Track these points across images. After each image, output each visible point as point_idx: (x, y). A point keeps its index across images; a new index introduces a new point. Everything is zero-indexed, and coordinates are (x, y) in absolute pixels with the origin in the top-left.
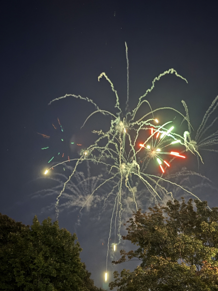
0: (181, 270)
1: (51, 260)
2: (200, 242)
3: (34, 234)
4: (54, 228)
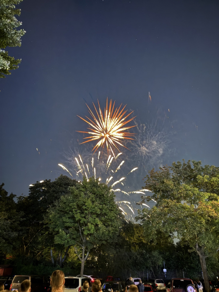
0: (183, 208)
1: (96, 203)
2: (197, 189)
3: (84, 187)
4: (97, 183)
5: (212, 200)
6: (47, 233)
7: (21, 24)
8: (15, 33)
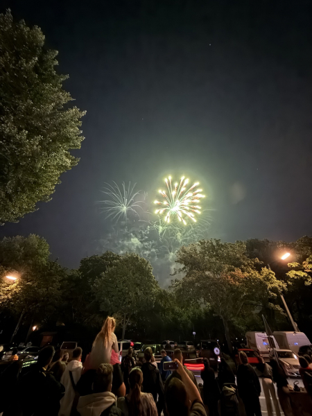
0: (208, 277)
1: (137, 275)
2: (218, 262)
3: (126, 261)
4: (137, 258)
5: (230, 271)
6: (94, 301)
7: (81, 132)
8: (77, 139)
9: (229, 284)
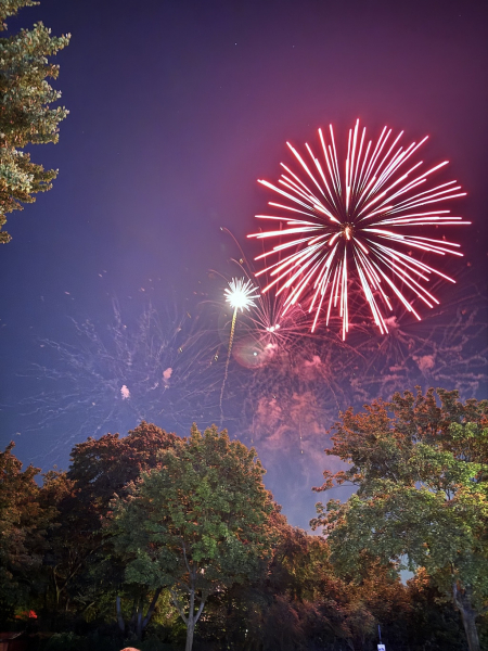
0: (421, 498)
1: (222, 488)
2: (449, 454)
3: (193, 450)
4: (222, 442)
5: (485, 480)
6: (109, 556)
7: (59, 96)
8: (46, 115)
9: (480, 517)
